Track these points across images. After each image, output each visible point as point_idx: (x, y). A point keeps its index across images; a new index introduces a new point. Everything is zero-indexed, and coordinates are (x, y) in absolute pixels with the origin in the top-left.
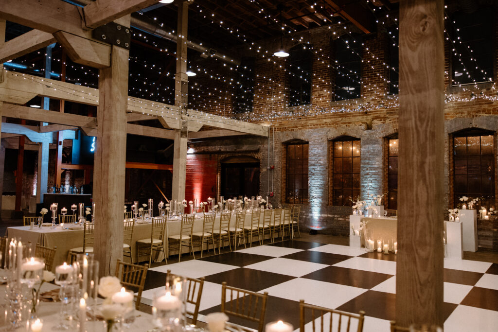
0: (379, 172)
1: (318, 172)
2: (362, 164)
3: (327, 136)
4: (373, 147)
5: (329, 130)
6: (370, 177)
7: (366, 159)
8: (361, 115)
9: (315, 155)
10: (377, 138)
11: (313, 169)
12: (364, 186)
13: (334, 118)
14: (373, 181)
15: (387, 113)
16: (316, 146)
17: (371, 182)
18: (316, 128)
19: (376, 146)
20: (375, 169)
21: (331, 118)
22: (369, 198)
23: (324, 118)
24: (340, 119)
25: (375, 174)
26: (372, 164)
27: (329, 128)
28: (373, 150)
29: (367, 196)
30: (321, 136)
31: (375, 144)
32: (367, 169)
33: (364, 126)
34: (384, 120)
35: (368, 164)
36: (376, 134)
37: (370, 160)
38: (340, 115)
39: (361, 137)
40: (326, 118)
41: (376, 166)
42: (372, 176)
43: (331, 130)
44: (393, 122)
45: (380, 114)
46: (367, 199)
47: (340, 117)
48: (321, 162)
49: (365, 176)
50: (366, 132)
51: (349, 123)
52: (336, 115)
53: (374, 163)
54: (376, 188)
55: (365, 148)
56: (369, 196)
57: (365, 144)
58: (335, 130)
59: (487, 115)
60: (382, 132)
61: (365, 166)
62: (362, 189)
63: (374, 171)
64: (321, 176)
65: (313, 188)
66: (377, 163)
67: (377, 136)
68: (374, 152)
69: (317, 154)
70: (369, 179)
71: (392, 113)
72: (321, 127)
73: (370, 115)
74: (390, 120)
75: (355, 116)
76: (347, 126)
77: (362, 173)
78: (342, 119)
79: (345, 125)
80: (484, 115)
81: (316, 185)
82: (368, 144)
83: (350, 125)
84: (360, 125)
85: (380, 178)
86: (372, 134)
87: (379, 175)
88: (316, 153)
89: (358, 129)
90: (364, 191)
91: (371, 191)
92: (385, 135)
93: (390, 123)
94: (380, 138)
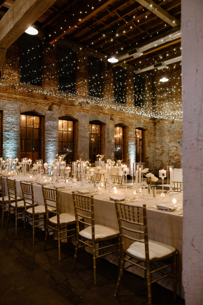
0: (56, 140)
1: (12, 137)
2: (46, 134)
3: (20, 109)
4: (53, 123)
5: (22, 105)
6: (51, 143)
7: (48, 131)
8: (43, 99)
9: (9, 123)
10: (55, 117)
11: (8, 134)
12: (47, 149)
13: (23, 96)
14: (53, 146)
15: (59, 102)
16: (10, 115)
17: (52, 146)
18: (10, 100)
19: (55, 122)
20: (54, 138)
21: (20, 95)
22: (50, 157)
23: (14, 94)
24: (28, 98)
25: (54, 141)
26: (53, 135)
27: (22, 103)
28: (53, 125)
29: (49, 156)
30: (15, 108)
31: (54, 121)
32: (49, 138)
33: (47, 108)
34: (60, 107)
35: (50, 134)
36: (55, 115)
37: (51, 131)
38: (27, 95)
39: (46, 114)
40: (16, 94)
41: (55, 136)
42: (53, 142)
43: (23, 105)
44: (64, 109)
45: (55, 101)
46: (49, 158)
47: (28, 97)
48: (15, 129)
49: (48, 142)
50: (49, 112)
51: (37, 103)
52: (24, 94)
53: (53, 134)
54: (55, 151)
55: (48, 123)
56: (51, 156)
57: (48, 120)
58: (26, 105)
59: (103, 115)
60: (59, 114)
61: (48, 135)
62: (46, 151)
63: (54, 139)
64: (15, 141)
65: (8, 150)
66: (55, 134)
67: (55, 116)
68: (53, 127)
69: (11, 123)
70: (51, 144)
71: (61, 103)
72: (14, 101)
73: (49, 100)
74: (63, 107)
75: (39, 99)
76: (35, 104)
77: (46, 140)
78: (29, 99)
79: (34, 104)
80: (102, 114)
81: (11, 148)
82: (50, 120)
83: (38, 104)
84: (45, 106)
85: (57, 144)
86: (53, 114)
87: (57, 142)
88: (10, 121)
89: (44, 109)
90: (47, 153)
91: (52, 153)
92: (60, 117)
93: (62, 109)
94: (57, 118)
